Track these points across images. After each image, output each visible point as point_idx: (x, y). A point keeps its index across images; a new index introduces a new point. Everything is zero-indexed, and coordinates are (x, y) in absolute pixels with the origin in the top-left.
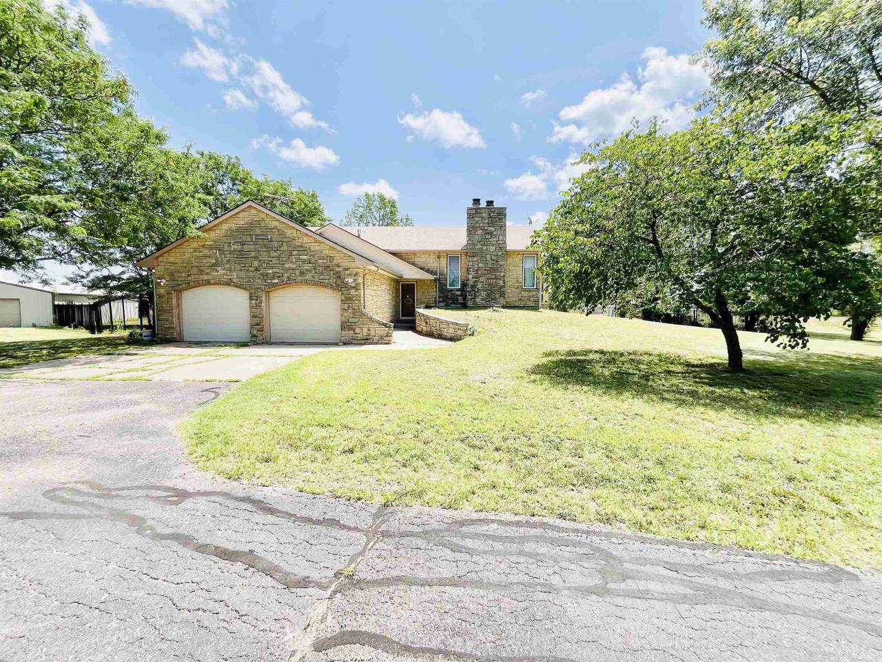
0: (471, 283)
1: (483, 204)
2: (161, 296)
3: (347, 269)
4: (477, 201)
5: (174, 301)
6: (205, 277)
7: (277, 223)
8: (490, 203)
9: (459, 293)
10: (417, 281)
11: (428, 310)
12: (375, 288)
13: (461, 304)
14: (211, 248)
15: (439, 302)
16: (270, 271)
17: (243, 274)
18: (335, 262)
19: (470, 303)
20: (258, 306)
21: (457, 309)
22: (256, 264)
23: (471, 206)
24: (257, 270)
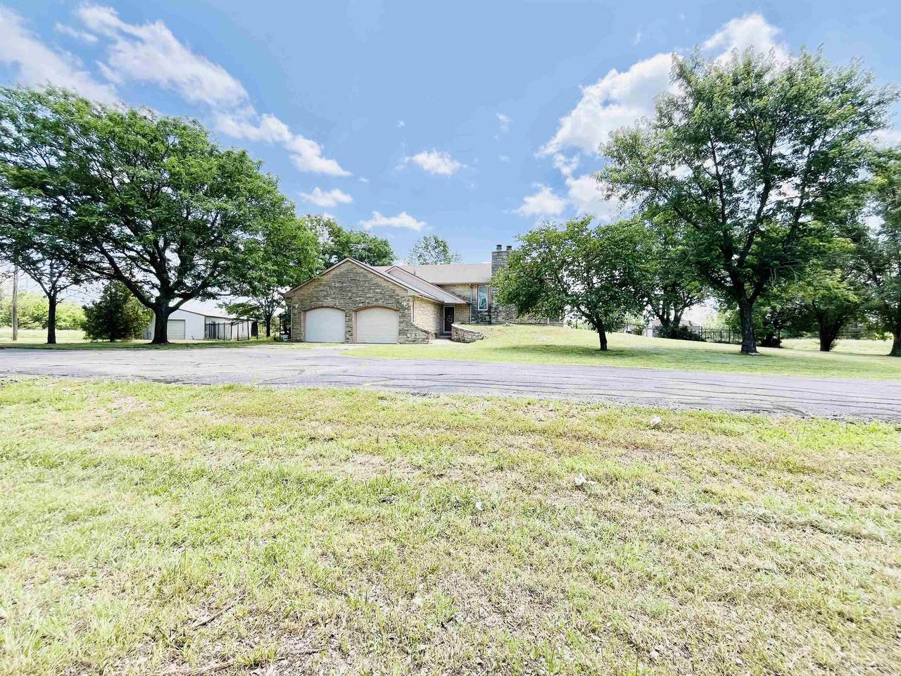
0: (494, 306)
1: (504, 249)
2: (295, 315)
3: (403, 297)
4: (499, 246)
5: (302, 317)
6: (320, 303)
7: (363, 270)
8: (509, 247)
9: (487, 314)
10: (456, 305)
11: (463, 325)
12: (422, 309)
13: (488, 322)
14: (325, 285)
15: (472, 320)
16: (358, 299)
17: (342, 301)
18: (396, 293)
19: (493, 321)
20: (350, 320)
21: (485, 324)
22: (350, 294)
23: (496, 250)
24: (350, 298)
